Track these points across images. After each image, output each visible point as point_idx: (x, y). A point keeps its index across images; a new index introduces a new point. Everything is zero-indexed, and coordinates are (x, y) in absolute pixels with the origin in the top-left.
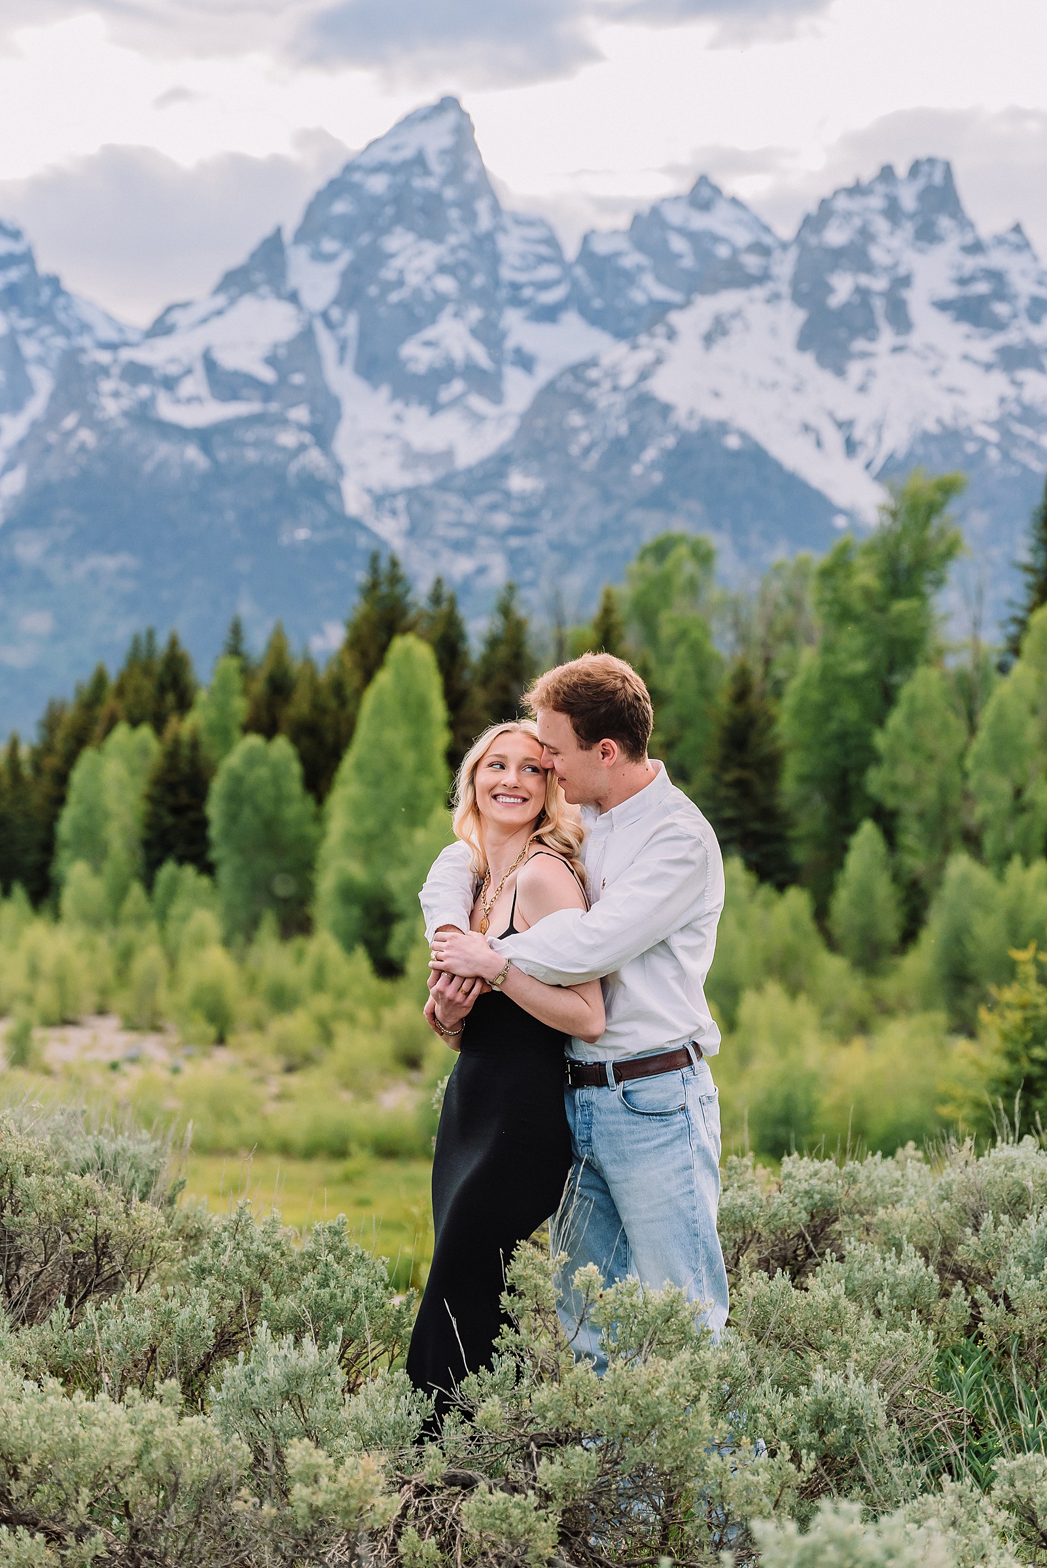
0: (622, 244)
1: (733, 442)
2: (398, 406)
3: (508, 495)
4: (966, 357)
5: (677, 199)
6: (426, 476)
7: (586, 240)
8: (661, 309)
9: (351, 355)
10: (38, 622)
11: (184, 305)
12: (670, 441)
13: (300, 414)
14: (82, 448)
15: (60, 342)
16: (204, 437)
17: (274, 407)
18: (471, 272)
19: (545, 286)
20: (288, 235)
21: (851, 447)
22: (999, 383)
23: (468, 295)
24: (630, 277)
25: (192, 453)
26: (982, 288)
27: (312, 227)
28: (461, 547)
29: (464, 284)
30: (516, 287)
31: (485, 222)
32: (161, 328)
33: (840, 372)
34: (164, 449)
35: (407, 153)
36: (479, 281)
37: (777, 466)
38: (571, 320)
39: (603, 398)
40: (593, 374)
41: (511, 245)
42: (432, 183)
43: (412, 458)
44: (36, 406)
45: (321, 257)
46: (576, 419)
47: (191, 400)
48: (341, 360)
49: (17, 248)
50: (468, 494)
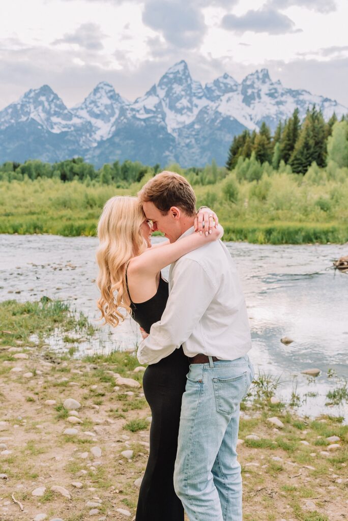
0: (212, 85)
1: (232, 119)
2: (176, 114)
3: (194, 129)
4: (271, 103)
5: (221, 77)
6: (181, 126)
7: (206, 85)
8: (219, 97)
9: (168, 105)
10: (118, 152)
11: (140, 98)
12: (221, 119)
13: (160, 116)
14: (125, 123)
15: (119, 105)
16: (144, 120)
17: (155, 115)
18: (187, 91)
19: (199, 93)
20: (157, 85)
21: (251, 119)
22: (276, 107)
23: (187, 95)
24: (213, 91)
25: (142, 123)
26: (273, 91)
27: (161, 83)
28: (188, 138)
29: (186, 93)
30: (195, 93)
31: (189, 82)
32: (136, 102)
33: (249, 106)
34: (138, 122)
35: (176, 70)
36: (188, 92)
37: (239, 123)
38: (204, 99)
39: (210, 112)
40: (208, 108)
41: (193, 86)
42: (180, 76)
43: (178, 123)
44: (116, 116)
45: (162, 89)
46: (206, 116)
47: (142, 114)
48: (166, 106)
49: (112, 89)
50: (188, 129)
